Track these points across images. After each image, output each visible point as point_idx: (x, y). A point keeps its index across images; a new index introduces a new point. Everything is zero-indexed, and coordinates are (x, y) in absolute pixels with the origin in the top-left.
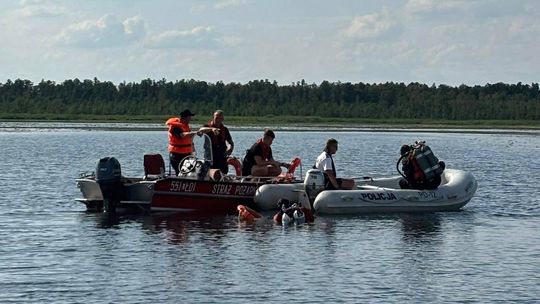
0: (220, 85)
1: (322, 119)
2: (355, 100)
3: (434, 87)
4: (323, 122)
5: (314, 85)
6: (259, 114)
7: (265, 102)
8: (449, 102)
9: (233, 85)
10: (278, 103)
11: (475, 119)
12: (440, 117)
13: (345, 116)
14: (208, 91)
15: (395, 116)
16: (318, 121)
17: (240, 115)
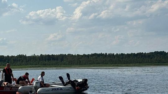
0: (8, 56)
1: (41, 66)
2: (50, 60)
3: (75, 55)
4: (41, 67)
5: (38, 55)
6: (21, 65)
7: (23, 61)
8: (80, 59)
9: (12, 56)
10: (27, 62)
11: (88, 64)
12: (77, 64)
13: (48, 65)
14: (4, 58)
15: (63, 65)
16: (39, 67)
17: (15, 66)
